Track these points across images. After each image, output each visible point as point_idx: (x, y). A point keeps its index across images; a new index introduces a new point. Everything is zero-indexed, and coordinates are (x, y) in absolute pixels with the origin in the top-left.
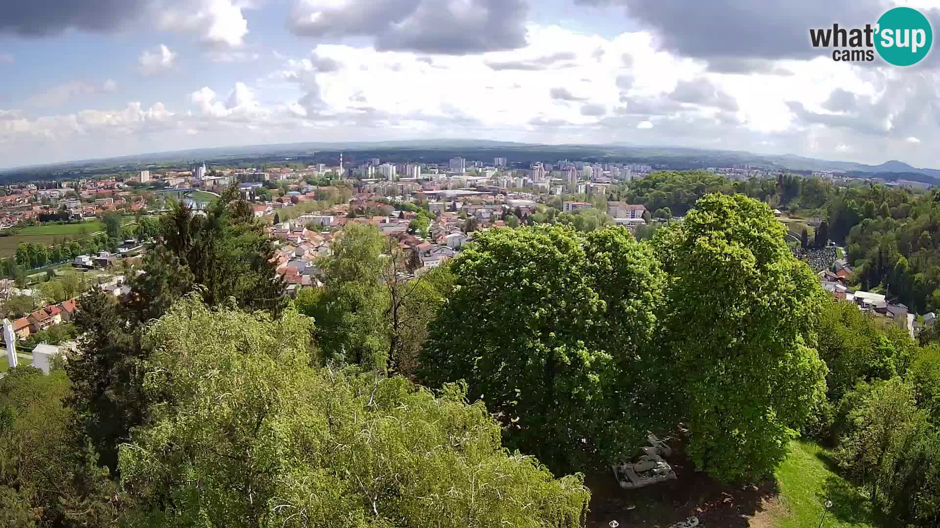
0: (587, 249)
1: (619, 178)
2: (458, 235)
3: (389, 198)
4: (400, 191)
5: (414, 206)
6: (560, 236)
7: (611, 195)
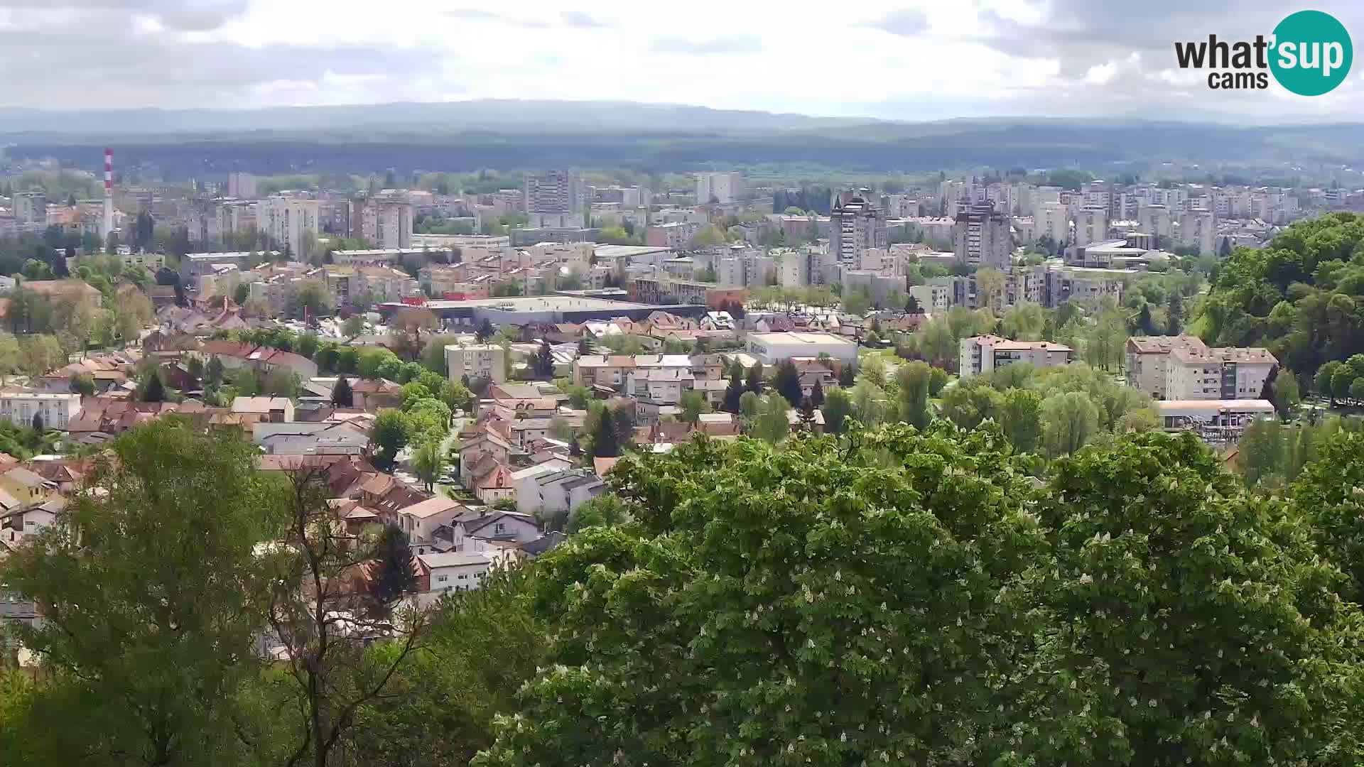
0: (1053, 519)
1: (1175, 244)
2: (557, 470)
3: (296, 328)
4: (332, 299)
5: (392, 358)
6: (948, 470)
7: (1145, 311)
